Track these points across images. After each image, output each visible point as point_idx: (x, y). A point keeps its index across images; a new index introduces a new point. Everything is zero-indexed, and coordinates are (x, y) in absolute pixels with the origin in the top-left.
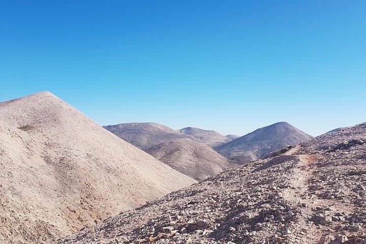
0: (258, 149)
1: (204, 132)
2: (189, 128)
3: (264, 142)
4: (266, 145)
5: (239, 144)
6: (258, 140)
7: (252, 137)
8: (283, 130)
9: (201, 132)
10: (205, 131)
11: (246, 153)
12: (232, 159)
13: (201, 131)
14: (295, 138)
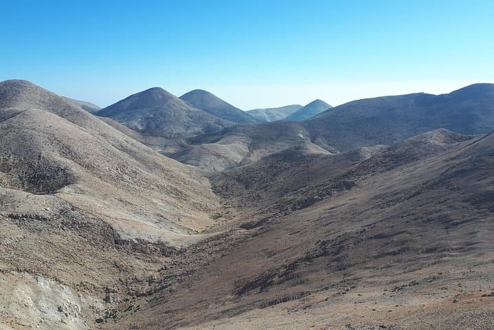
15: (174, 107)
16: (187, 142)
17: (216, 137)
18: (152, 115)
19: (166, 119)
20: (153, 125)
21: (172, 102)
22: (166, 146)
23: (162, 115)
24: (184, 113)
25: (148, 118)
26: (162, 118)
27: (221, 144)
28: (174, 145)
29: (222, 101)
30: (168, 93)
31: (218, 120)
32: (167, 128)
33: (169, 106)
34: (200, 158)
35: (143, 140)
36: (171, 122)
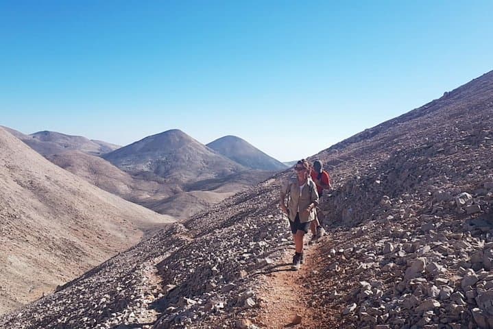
0: (152, 162)
1: (69, 139)
2: (46, 133)
3: (157, 153)
4: (160, 156)
5: (125, 155)
6: (149, 150)
7: (141, 146)
8: (178, 140)
9: (64, 138)
10: (70, 137)
11: (138, 167)
12: (136, 175)
13: (64, 136)
14: (191, 149)
15: (190, 151)
16: (184, 189)
17: (217, 184)
18: (164, 159)
19: (179, 163)
20: (163, 169)
21: (189, 146)
22: (157, 192)
23: (176, 159)
24: (199, 158)
25: (158, 162)
26: (174, 163)
27: (217, 192)
28: (167, 191)
29: (256, 149)
30: (186, 135)
31: (237, 167)
32: (177, 173)
33: (184, 149)
34: (184, 207)
35: (132, 185)
36: (182, 167)
